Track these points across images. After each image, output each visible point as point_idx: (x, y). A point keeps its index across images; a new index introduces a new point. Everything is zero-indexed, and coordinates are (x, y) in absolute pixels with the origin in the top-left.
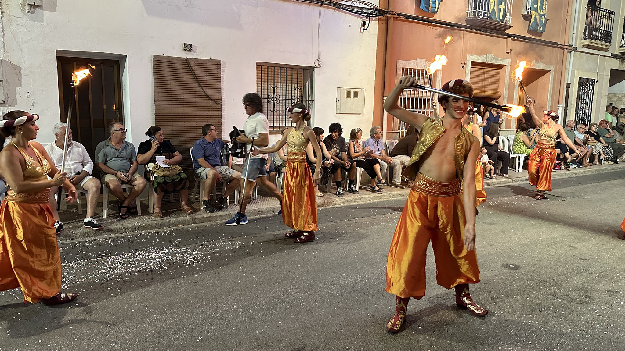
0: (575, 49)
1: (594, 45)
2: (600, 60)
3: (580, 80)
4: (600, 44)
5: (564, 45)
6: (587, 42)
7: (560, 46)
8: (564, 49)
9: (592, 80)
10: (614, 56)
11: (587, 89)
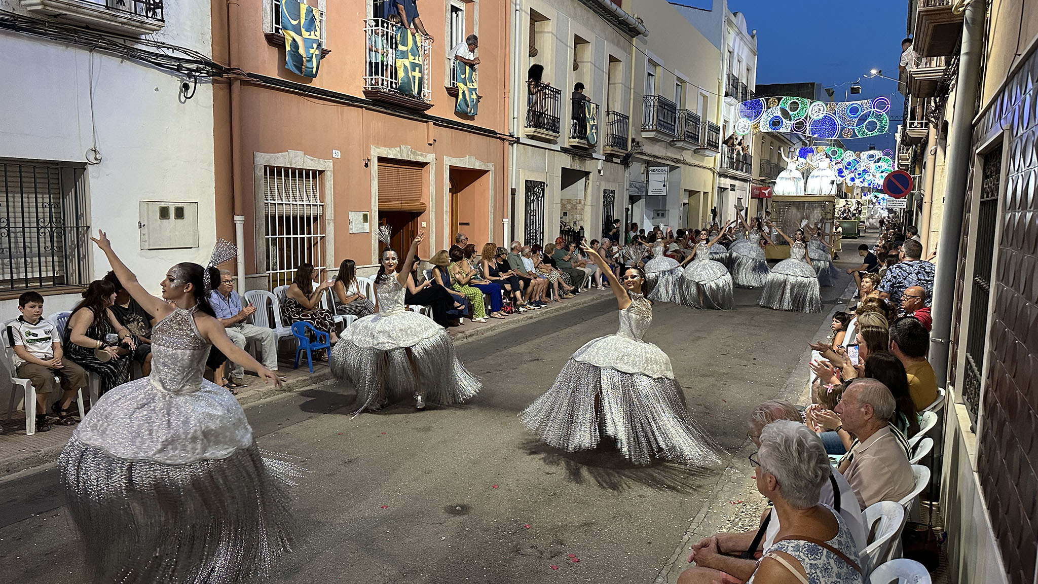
0: (518, 141)
1: (540, 135)
2: (548, 156)
3: (527, 183)
4: (547, 135)
5: (504, 135)
6: (531, 131)
7: (500, 136)
8: (503, 139)
9: (541, 183)
10: (564, 150)
11: (536, 194)
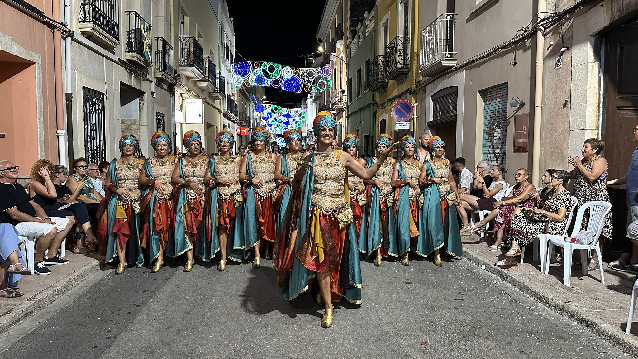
0: (71, 35)
1: (99, 36)
2: (106, 64)
3: (85, 91)
4: (107, 38)
5: (53, 20)
7: (48, 20)
8: (53, 27)
9: (100, 93)
10: (121, 63)
11: (95, 106)
